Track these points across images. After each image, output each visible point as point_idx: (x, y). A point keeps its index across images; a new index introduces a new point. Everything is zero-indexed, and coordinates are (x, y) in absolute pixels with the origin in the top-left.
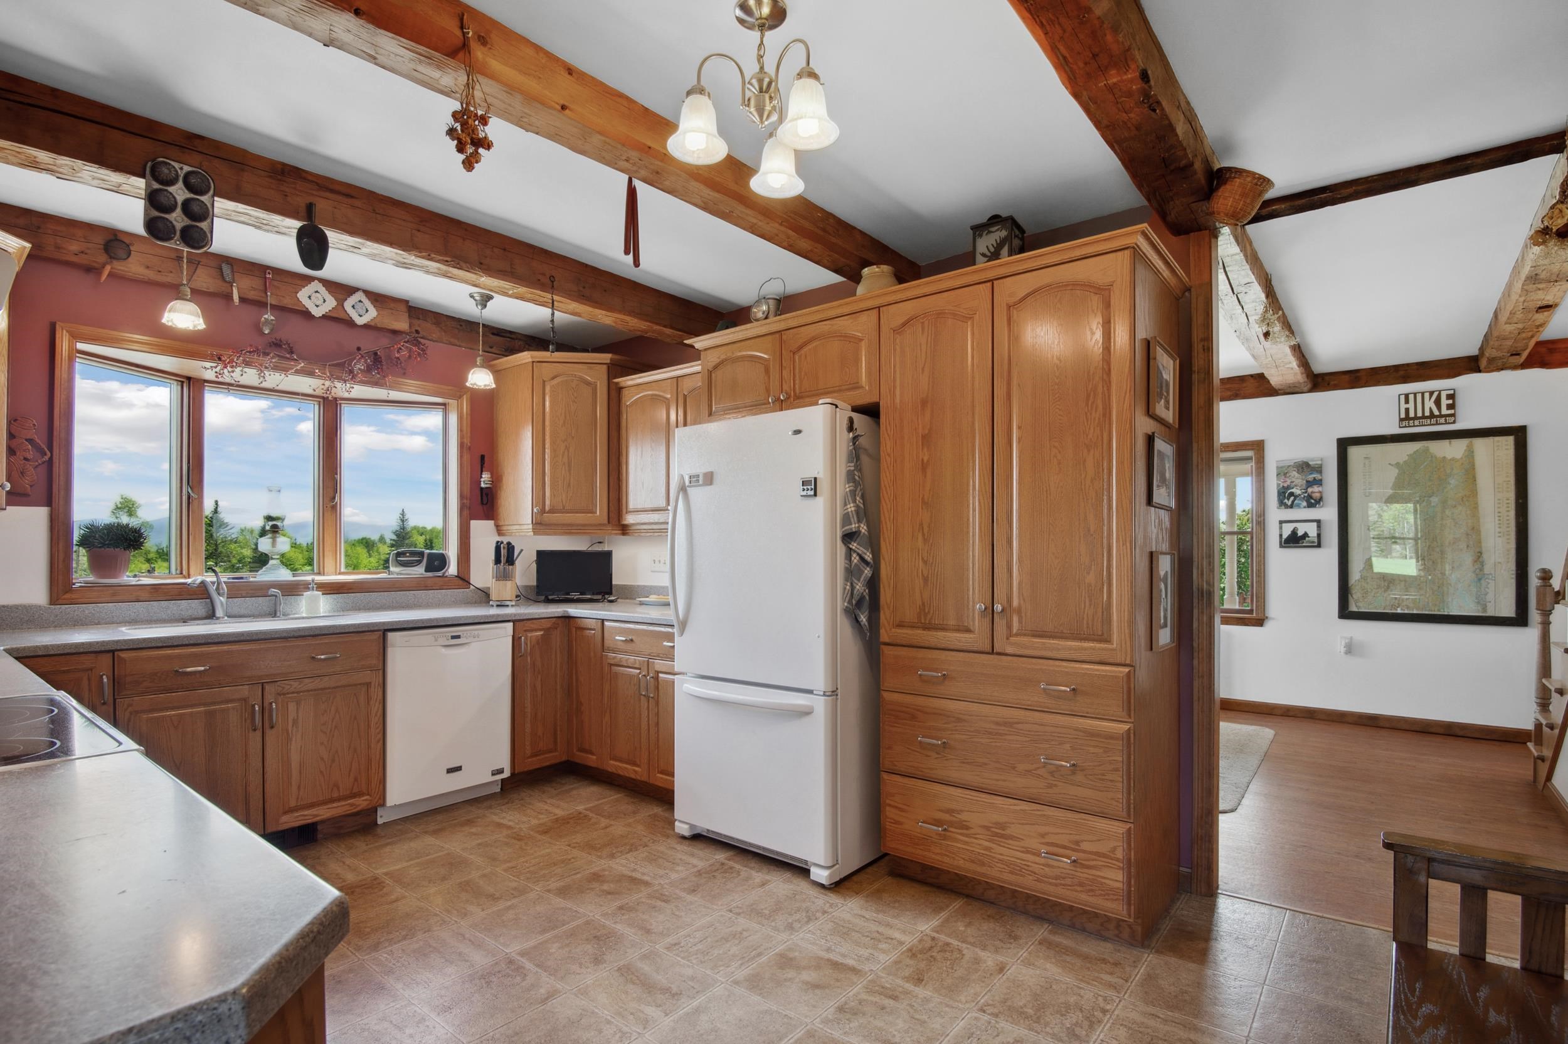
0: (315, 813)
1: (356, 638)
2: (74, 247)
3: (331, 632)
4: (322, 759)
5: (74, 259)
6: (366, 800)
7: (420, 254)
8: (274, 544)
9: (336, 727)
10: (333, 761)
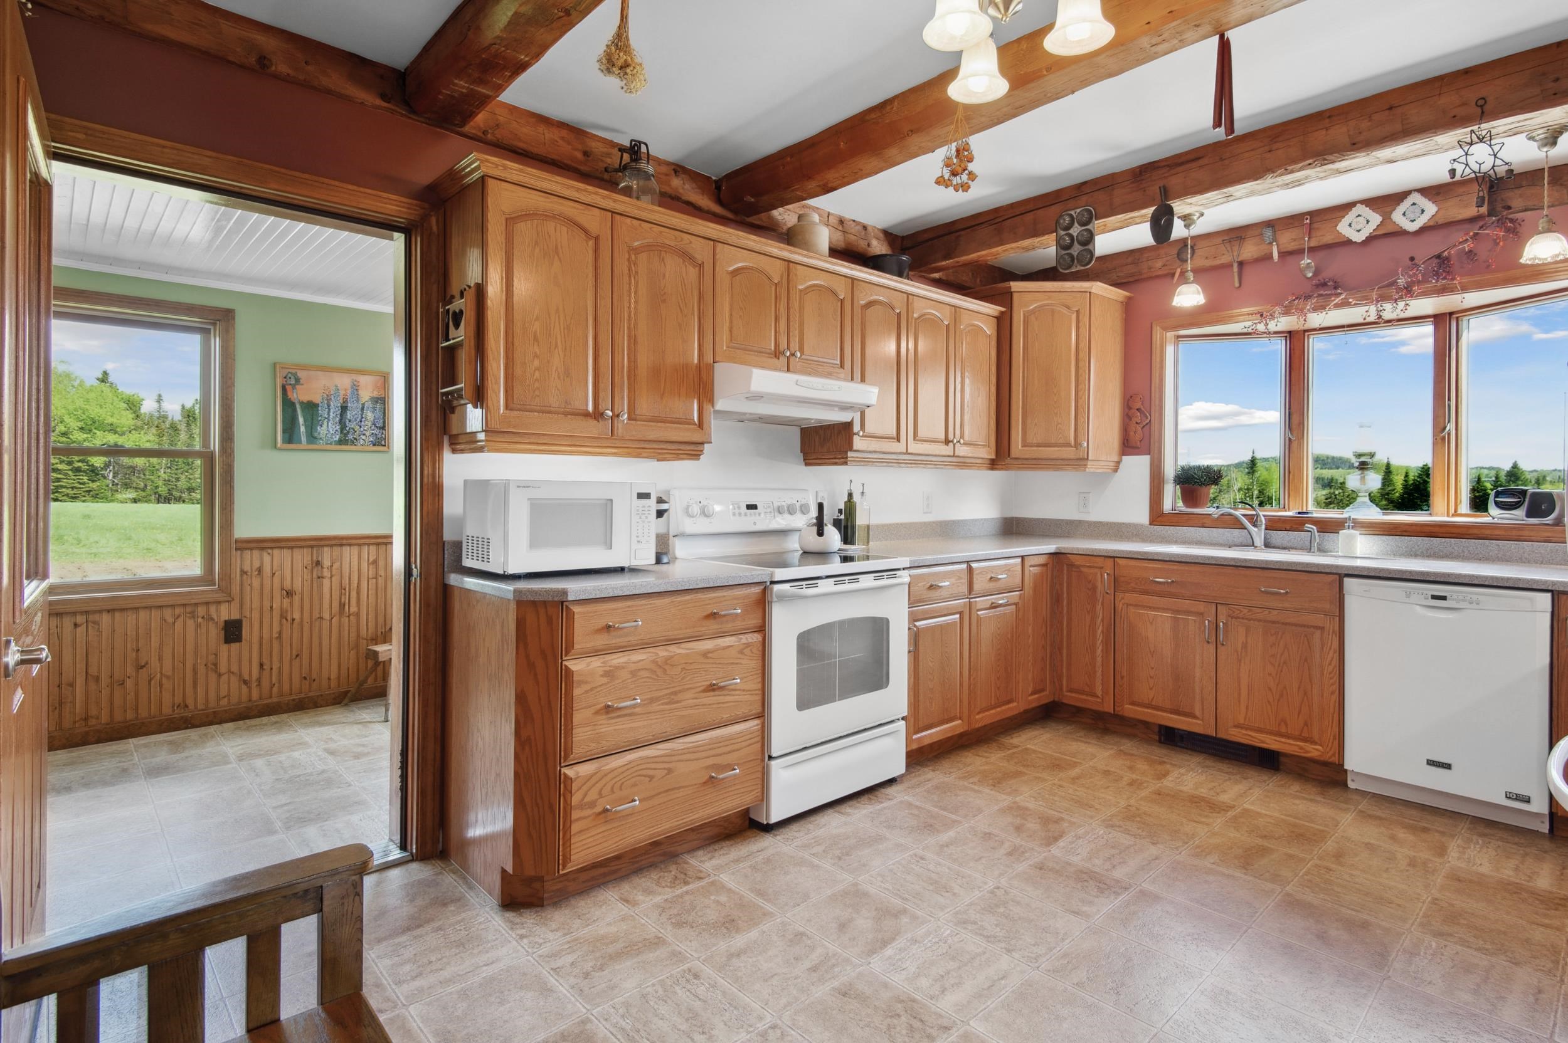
0: (1262, 739)
1: (1304, 576)
2: (1159, 264)
3: (1277, 567)
4: (1270, 689)
5: (1160, 273)
6: (1317, 750)
7: (1275, 175)
8: (1363, 479)
9: (1284, 663)
10: (1281, 695)
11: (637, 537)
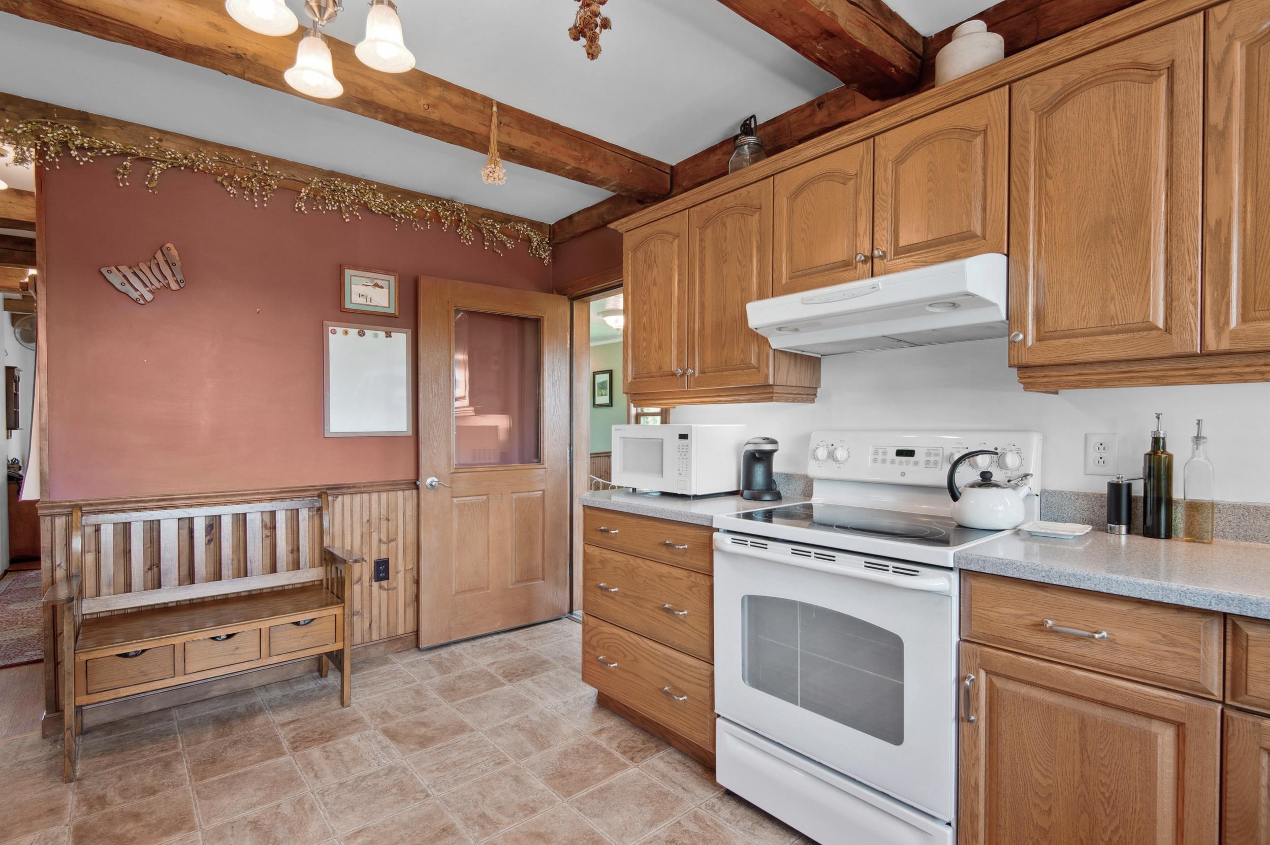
11: (679, 470)
